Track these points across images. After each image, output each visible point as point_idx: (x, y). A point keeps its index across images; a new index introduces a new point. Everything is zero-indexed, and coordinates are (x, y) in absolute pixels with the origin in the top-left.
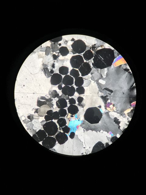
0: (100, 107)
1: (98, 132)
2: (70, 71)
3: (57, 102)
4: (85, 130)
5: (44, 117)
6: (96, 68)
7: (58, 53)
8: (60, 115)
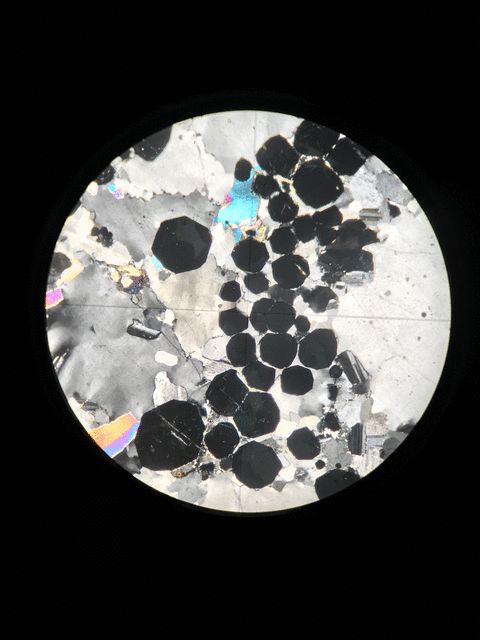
0: (163, 277)
1: (159, 192)
5: (344, 220)
7: (322, 437)
8: (292, 231)
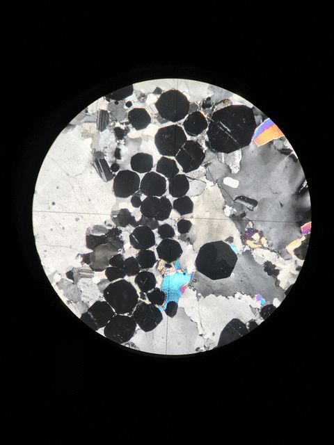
0: (231, 239)
1: (231, 297)
2: (155, 162)
3: (131, 236)
4: (199, 294)
5: (104, 271)
6: (214, 152)
7: (126, 123)
8: (140, 266)
